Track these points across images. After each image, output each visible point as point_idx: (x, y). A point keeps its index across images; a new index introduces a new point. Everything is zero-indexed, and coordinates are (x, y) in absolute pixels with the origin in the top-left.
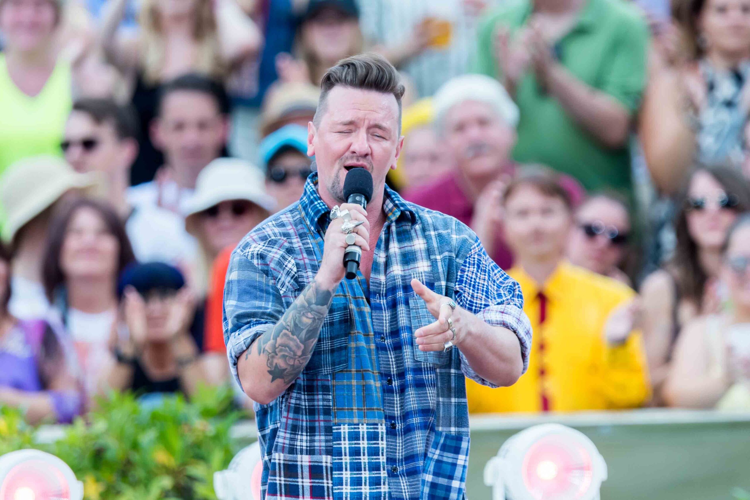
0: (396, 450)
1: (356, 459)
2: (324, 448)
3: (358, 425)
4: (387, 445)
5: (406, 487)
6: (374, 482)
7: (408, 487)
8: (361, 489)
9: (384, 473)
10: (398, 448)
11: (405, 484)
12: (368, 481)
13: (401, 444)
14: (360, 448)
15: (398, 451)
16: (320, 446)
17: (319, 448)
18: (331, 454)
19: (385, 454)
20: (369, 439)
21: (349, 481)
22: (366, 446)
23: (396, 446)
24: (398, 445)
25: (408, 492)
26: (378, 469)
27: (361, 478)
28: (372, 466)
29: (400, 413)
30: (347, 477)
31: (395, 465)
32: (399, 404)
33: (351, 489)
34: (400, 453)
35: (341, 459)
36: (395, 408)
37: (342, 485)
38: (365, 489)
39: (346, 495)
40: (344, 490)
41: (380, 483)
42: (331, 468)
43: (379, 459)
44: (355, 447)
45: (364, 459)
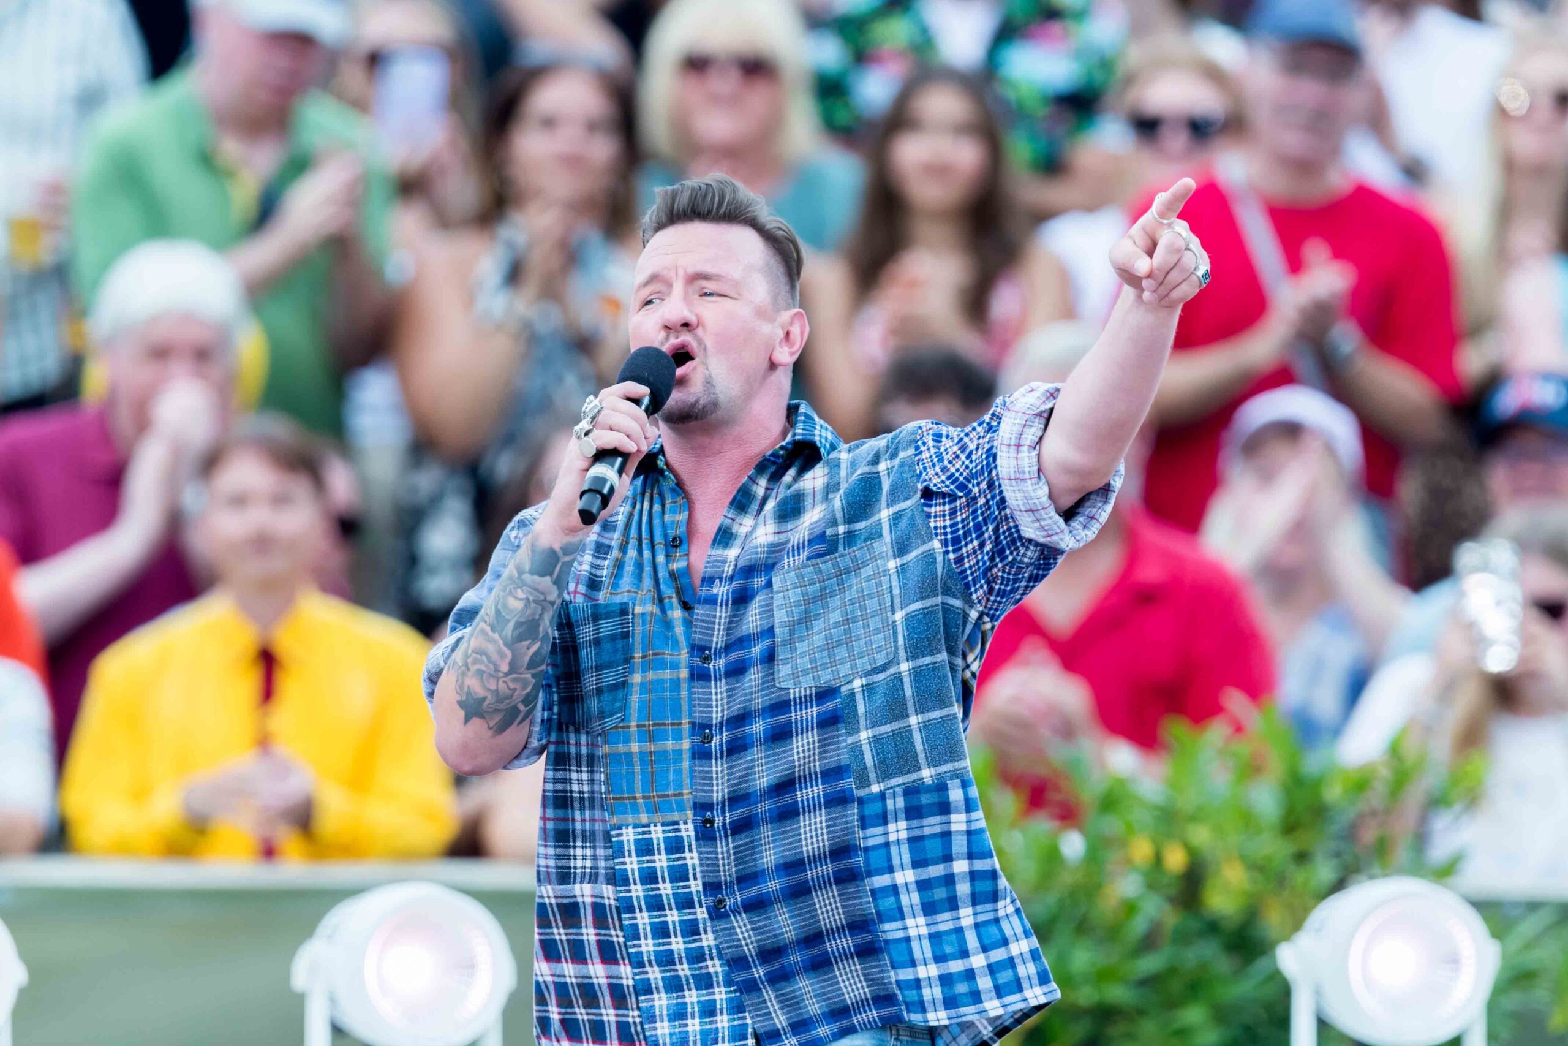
0: (718, 866)
1: (653, 889)
3: (648, 826)
4: (701, 859)
5: (746, 936)
6: (689, 929)
7: (751, 934)
8: (670, 943)
9: (702, 913)
10: (721, 862)
11: (743, 929)
12: (678, 928)
13: (725, 855)
14: (655, 868)
15: (721, 868)
18: (614, 881)
19: (699, 875)
21: (648, 928)
22: (665, 864)
23: (717, 859)
24: (720, 856)
25: (751, 943)
26: (691, 905)
27: (667, 922)
28: (680, 901)
29: (723, 796)
30: (644, 924)
31: (720, 896)
32: (722, 778)
33: (654, 945)
34: (728, 871)
35: (629, 891)
36: (713, 786)
37: (639, 939)
38: (677, 944)
39: (649, 957)
40: (644, 949)
41: (699, 929)
42: (617, 908)
43: (689, 886)
44: (648, 867)
45: (665, 889)
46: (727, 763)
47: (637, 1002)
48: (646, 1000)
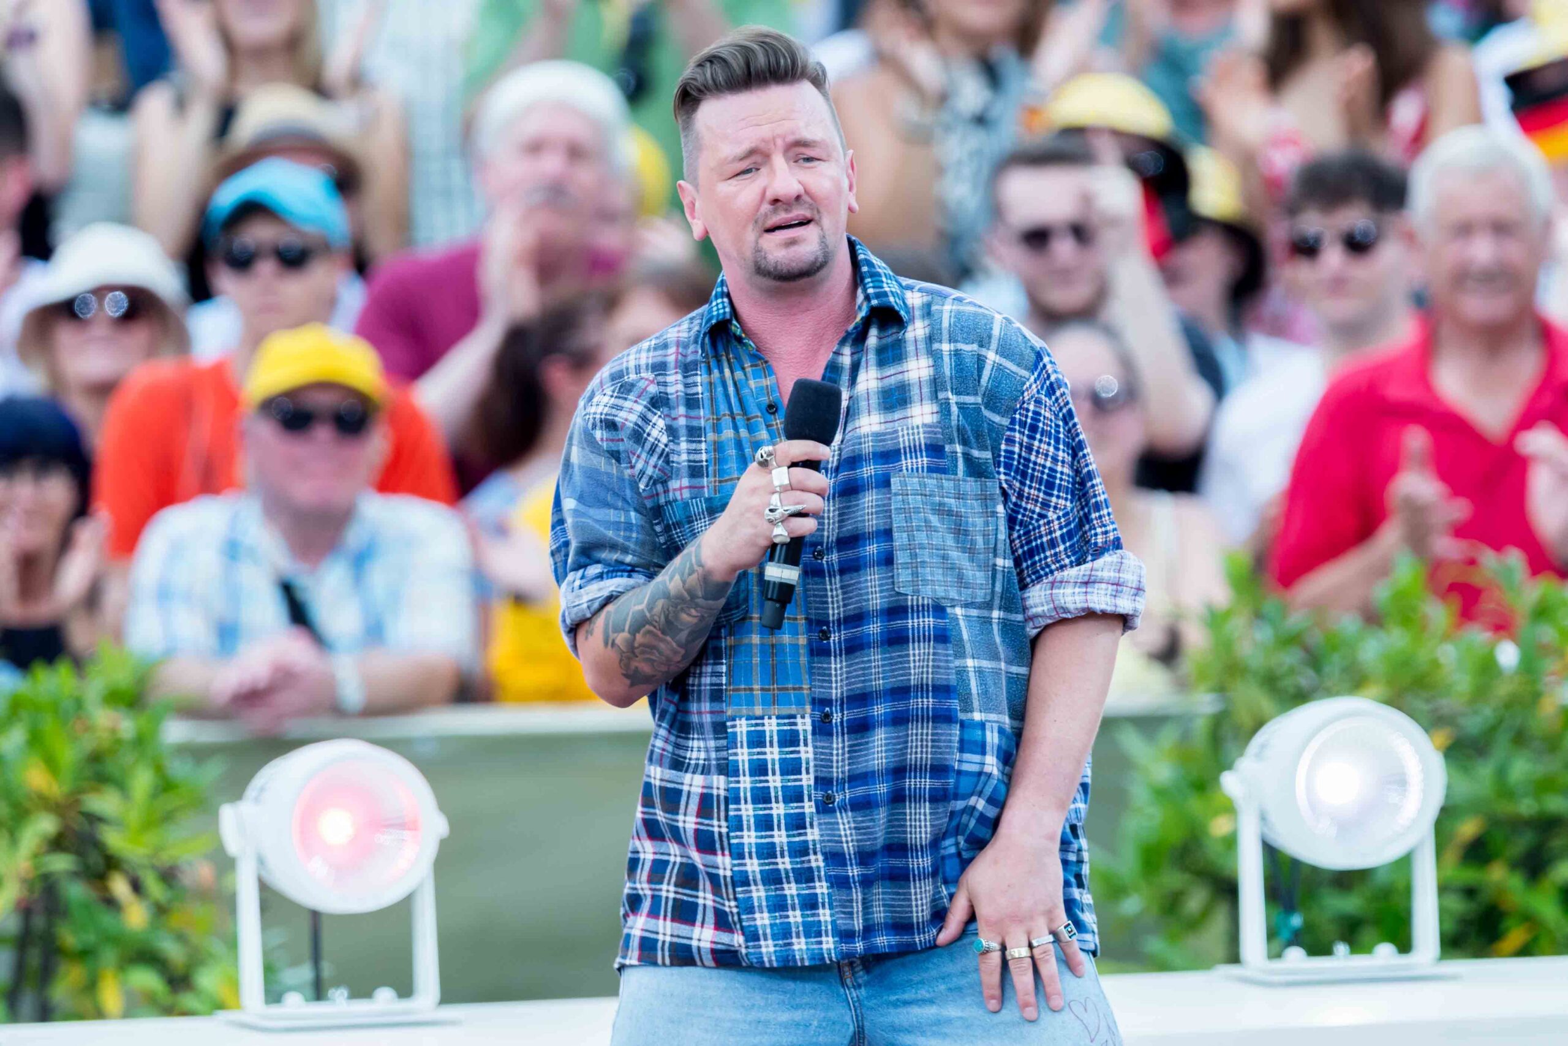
0: (832, 761)
1: (761, 781)
2: (716, 762)
3: (762, 718)
4: (815, 753)
5: (848, 832)
6: (794, 822)
7: (854, 831)
8: (772, 836)
9: (810, 807)
10: (835, 758)
11: (847, 826)
12: (783, 822)
13: (840, 751)
14: (766, 761)
15: (835, 764)
16: (710, 760)
17: (708, 762)
18: (726, 772)
19: (812, 770)
20: (782, 743)
21: (752, 821)
22: (777, 757)
23: (832, 754)
24: (835, 752)
25: (852, 841)
26: (800, 799)
27: (771, 815)
28: (788, 793)
29: (842, 693)
30: (748, 816)
31: (830, 792)
32: (841, 675)
33: (757, 837)
34: (839, 769)
35: (738, 782)
36: (832, 683)
37: (741, 830)
38: (780, 837)
39: (750, 848)
40: (746, 840)
41: (805, 823)
42: (726, 798)
43: (801, 780)
44: (758, 759)
45: (774, 781)
46: (846, 661)
47: (735, 893)
48: (743, 892)
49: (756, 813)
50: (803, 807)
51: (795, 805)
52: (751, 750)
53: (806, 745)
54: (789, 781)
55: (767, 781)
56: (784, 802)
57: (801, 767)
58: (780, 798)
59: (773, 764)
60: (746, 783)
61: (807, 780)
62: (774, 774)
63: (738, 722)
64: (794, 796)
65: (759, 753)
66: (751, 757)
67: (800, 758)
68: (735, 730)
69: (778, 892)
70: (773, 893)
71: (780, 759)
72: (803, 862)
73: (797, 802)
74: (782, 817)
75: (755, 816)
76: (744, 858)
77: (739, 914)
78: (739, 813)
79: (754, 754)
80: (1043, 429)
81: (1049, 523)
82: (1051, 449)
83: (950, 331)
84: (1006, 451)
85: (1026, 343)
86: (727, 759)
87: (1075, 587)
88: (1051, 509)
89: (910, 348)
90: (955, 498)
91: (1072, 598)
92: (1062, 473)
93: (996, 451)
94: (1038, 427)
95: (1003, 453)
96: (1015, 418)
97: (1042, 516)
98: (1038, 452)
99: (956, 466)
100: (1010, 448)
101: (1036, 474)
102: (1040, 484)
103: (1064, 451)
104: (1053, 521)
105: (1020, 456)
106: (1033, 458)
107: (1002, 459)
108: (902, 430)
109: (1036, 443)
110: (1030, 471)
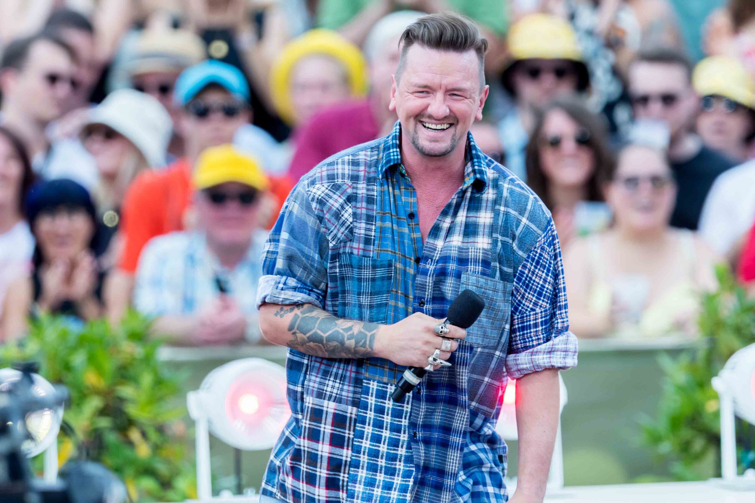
0: (419, 415)
1: (380, 417)
2: (351, 399)
3: (387, 384)
4: (411, 409)
6: (393, 443)
8: (379, 447)
9: (404, 437)
10: (420, 413)
12: (387, 440)
13: (423, 410)
14: (384, 407)
15: (419, 417)
16: (348, 397)
17: (346, 398)
18: (358, 406)
21: (370, 435)
22: (391, 407)
24: (421, 410)
26: (399, 431)
27: (382, 435)
28: (393, 427)
29: (426, 380)
30: (368, 432)
31: (415, 431)
33: (370, 445)
35: (366, 413)
37: (362, 439)
38: (383, 448)
39: (365, 450)
40: (363, 445)
41: (399, 445)
42: (355, 420)
43: (401, 422)
44: (381, 406)
45: (387, 419)
47: (349, 470)
48: (354, 471)
49: (373, 432)
50: (400, 436)
51: (396, 434)
52: (377, 400)
53: (408, 404)
54: (395, 420)
55: (383, 418)
56: (390, 431)
57: (402, 415)
58: (389, 428)
59: (388, 410)
60: (371, 415)
61: (405, 422)
62: (388, 415)
63: (371, 382)
64: (396, 429)
65: (381, 402)
66: (376, 403)
67: (403, 410)
68: (369, 385)
69: (373, 477)
70: (370, 476)
71: (392, 408)
72: (392, 464)
73: (397, 432)
74: (387, 438)
75: (372, 433)
76: (360, 454)
77: (347, 482)
78: (363, 429)
79: (378, 402)
80: (542, 263)
81: (536, 314)
82: (544, 275)
83: (506, 199)
84: (520, 271)
85: (543, 215)
86: (360, 399)
87: (544, 354)
88: (539, 307)
89: (484, 204)
90: (492, 291)
91: (542, 360)
92: (547, 289)
93: (515, 269)
94: (540, 262)
95: (519, 272)
96: (530, 255)
97: (532, 310)
98: (537, 275)
99: (495, 274)
100: (523, 270)
101: (533, 287)
102: (535, 293)
103: (551, 277)
104: (538, 313)
105: (527, 276)
106: (534, 278)
107: (517, 274)
108: (472, 249)
109: (537, 270)
110: (531, 285)
